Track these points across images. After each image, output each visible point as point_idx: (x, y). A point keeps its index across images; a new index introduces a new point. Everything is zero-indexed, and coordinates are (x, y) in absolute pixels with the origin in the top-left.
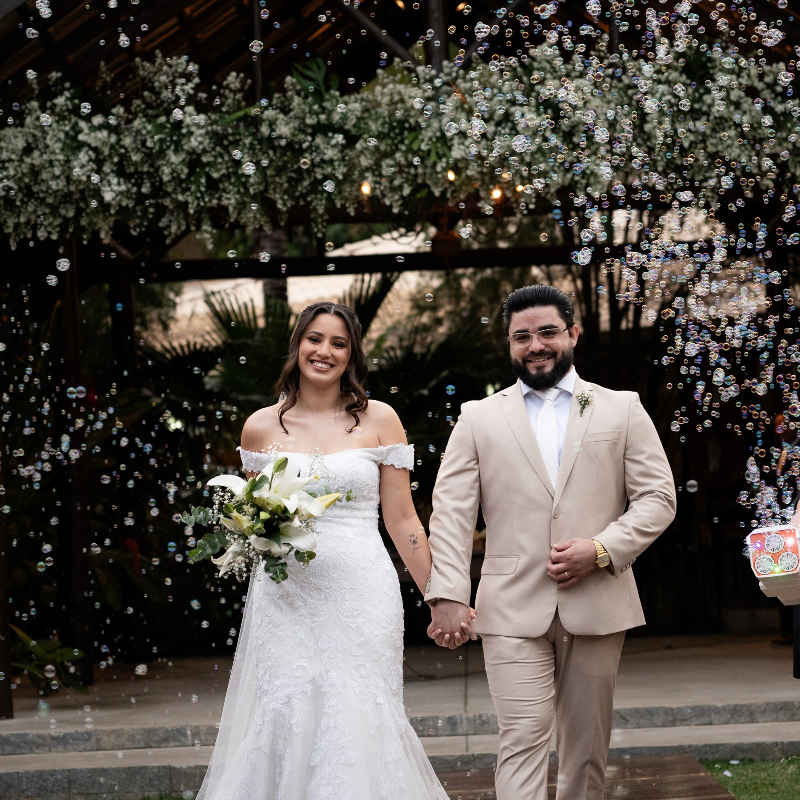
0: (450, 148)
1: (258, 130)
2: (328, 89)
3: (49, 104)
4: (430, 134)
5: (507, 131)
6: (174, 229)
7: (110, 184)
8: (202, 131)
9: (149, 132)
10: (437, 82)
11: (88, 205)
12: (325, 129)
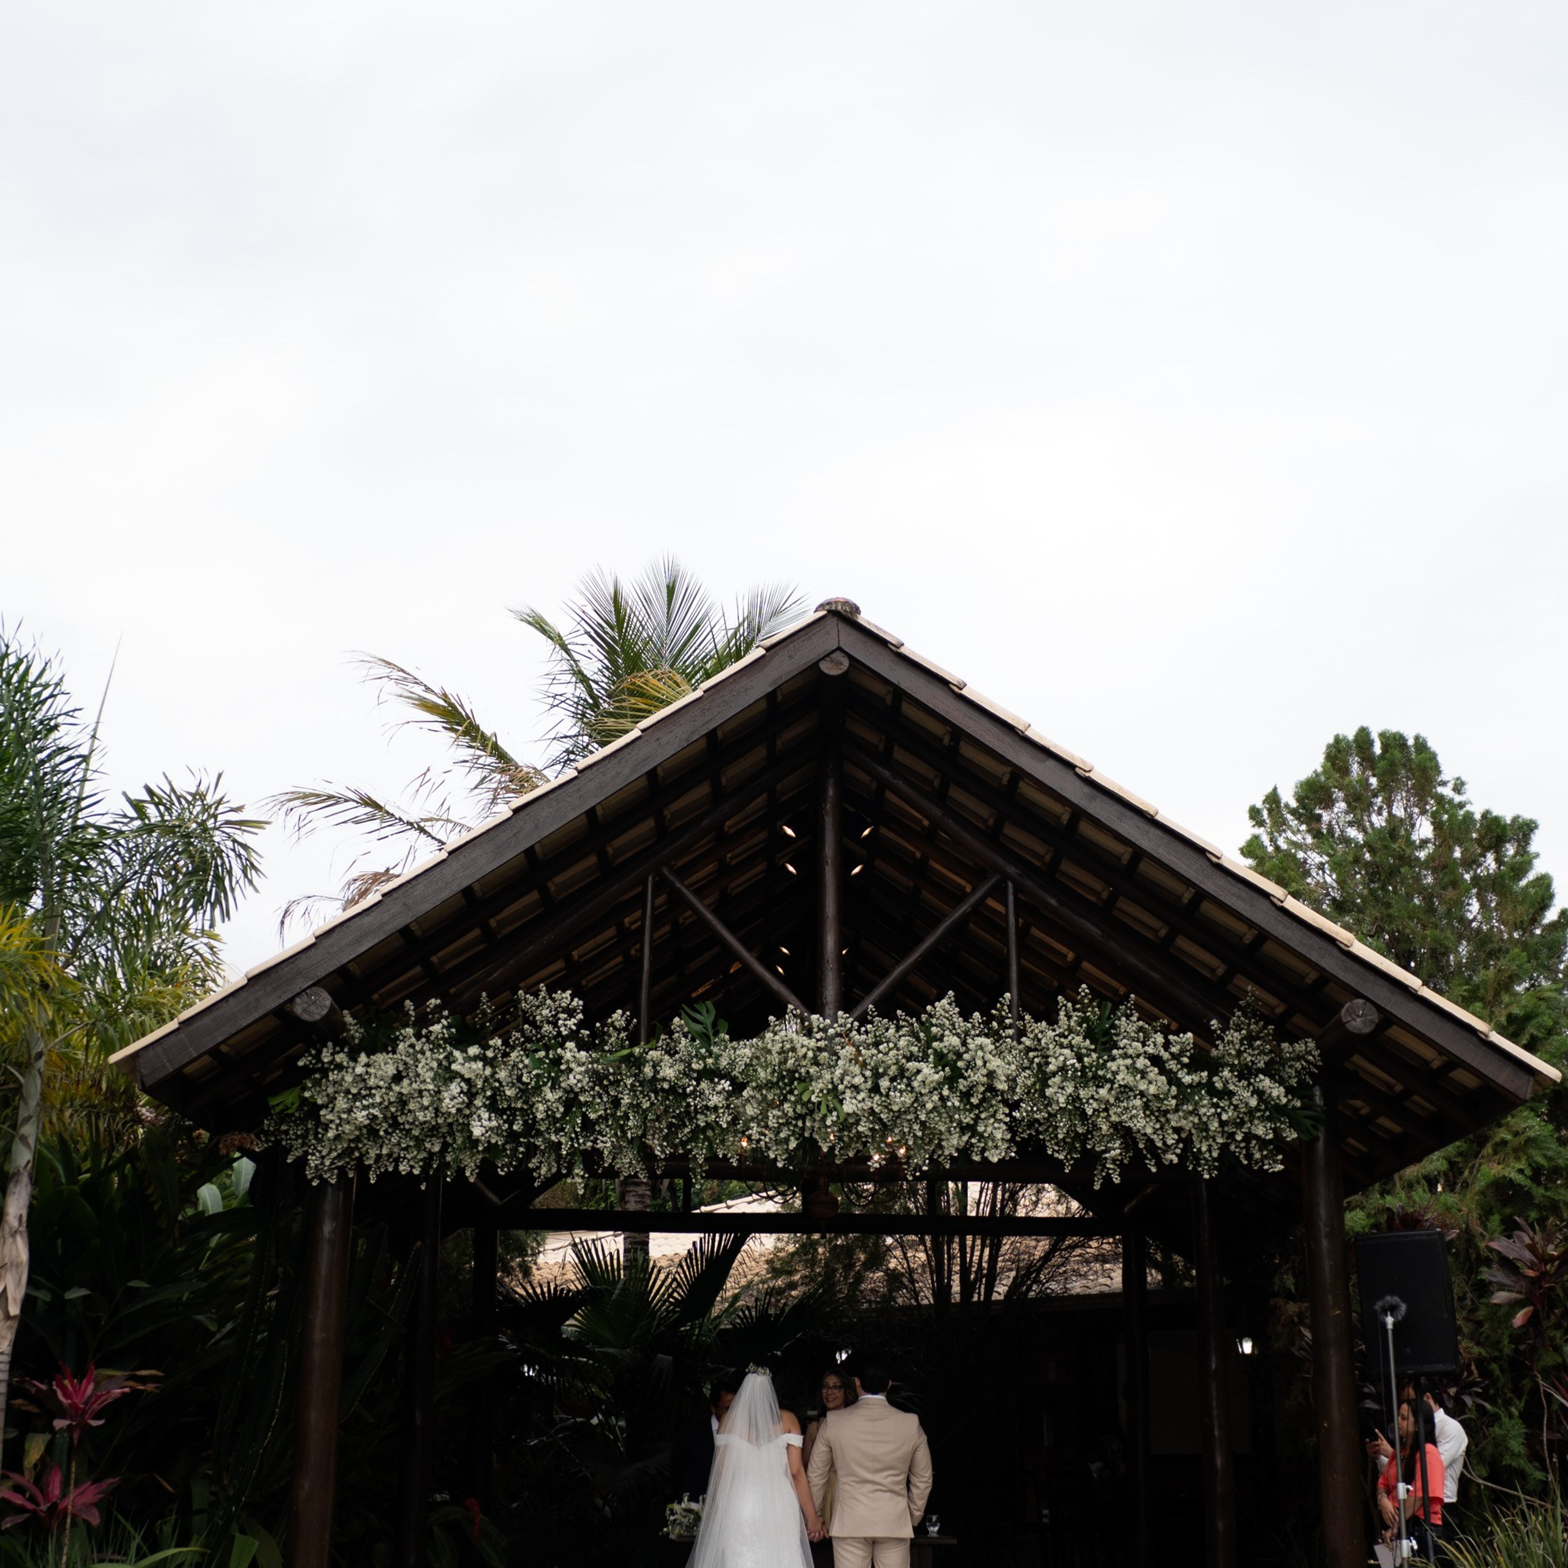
0: (841, 1102)
1: (641, 1071)
2: (716, 1034)
3: (424, 1031)
4: (821, 1086)
5: (903, 1087)
6: (544, 1171)
7: (480, 1119)
8: (583, 1069)
9: (526, 1066)
10: (831, 1031)
11: (455, 1141)
12: (711, 1074)
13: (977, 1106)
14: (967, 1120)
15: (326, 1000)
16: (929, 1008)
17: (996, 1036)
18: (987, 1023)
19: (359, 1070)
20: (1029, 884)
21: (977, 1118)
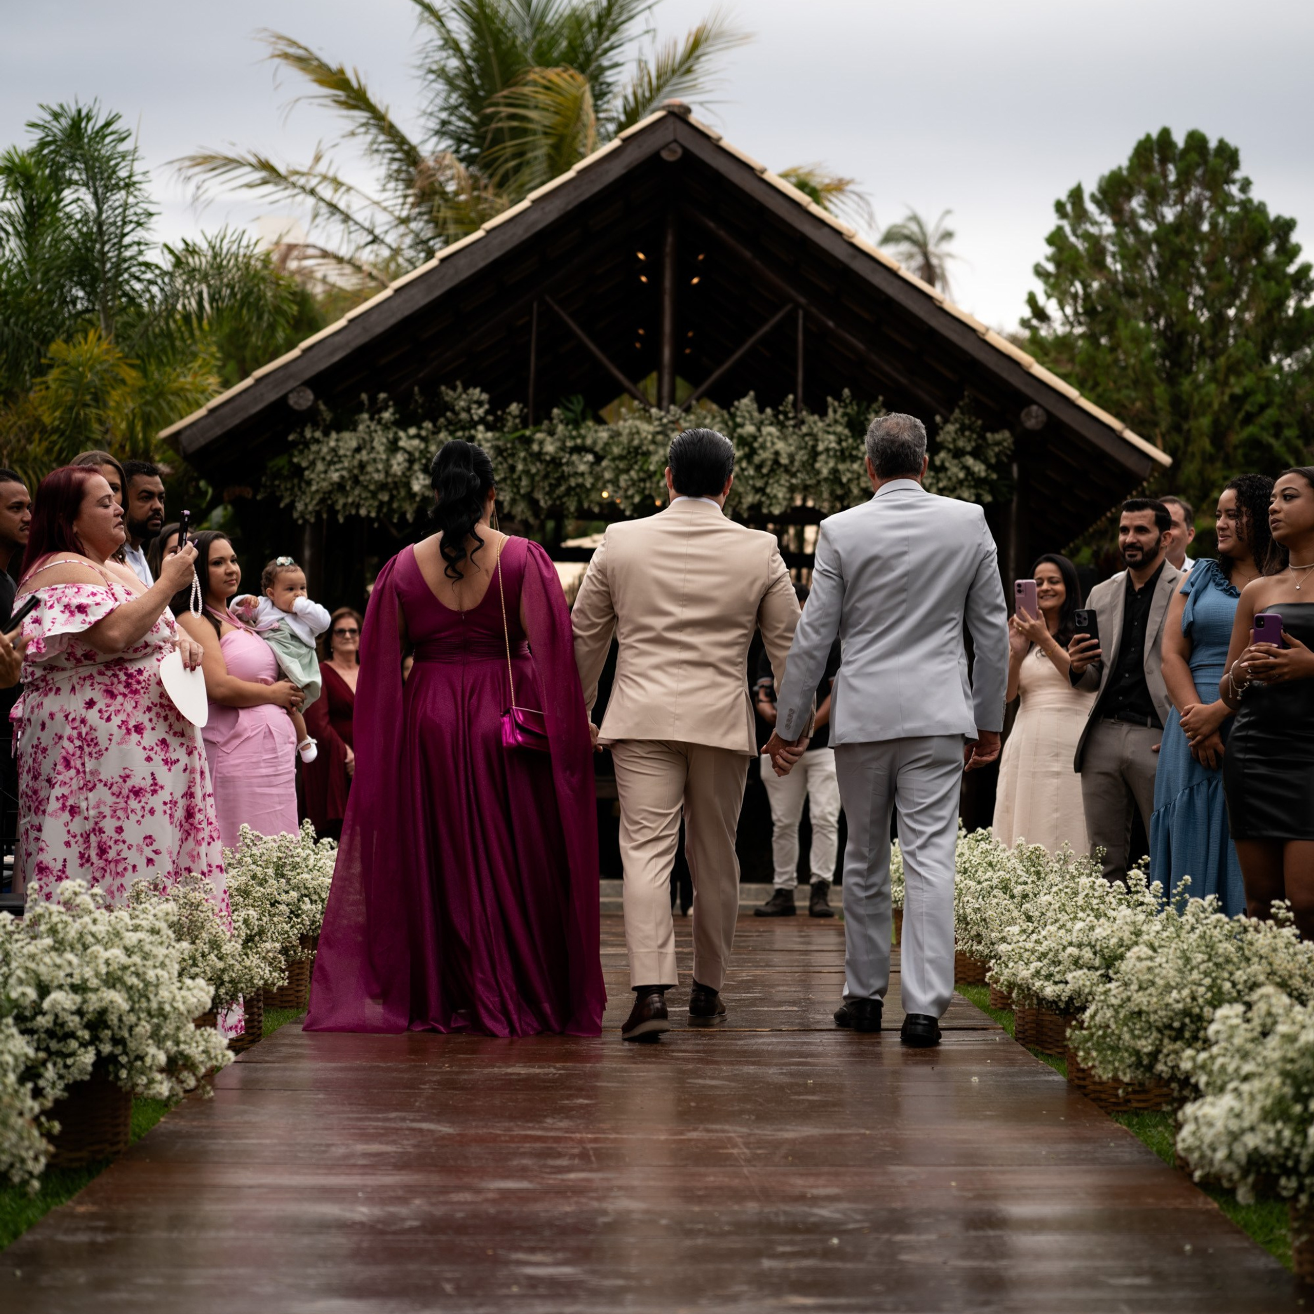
1: (530, 447)
2: (584, 419)
3: (377, 417)
4: (657, 459)
7: (417, 479)
8: (489, 445)
10: (665, 421)
11: (399, 493)
12: (580, 450)
13: (768, 475)
14: (759, 484)
15: (310, 395)
16: (736, 403)
17: (781, 426)
18: (776, 416)
19: (332, 444)
20: (814, 310)
21: (767, 484)
